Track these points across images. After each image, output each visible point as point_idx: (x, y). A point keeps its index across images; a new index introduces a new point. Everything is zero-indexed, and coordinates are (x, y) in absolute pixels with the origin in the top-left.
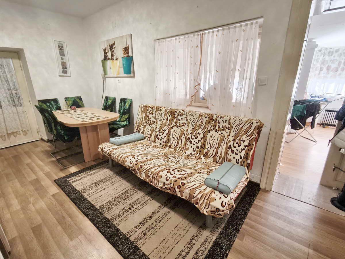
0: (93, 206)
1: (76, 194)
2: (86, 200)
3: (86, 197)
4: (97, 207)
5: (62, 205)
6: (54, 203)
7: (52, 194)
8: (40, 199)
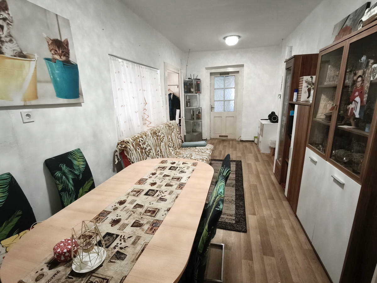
0: (236, 190)
1: (239, 203)
2: (236, 195)
3: (235, 196)
4: (235, 188)
5: (252, 202)
6: (256, 207)
7: (255, 216)
8: (266, 218)
